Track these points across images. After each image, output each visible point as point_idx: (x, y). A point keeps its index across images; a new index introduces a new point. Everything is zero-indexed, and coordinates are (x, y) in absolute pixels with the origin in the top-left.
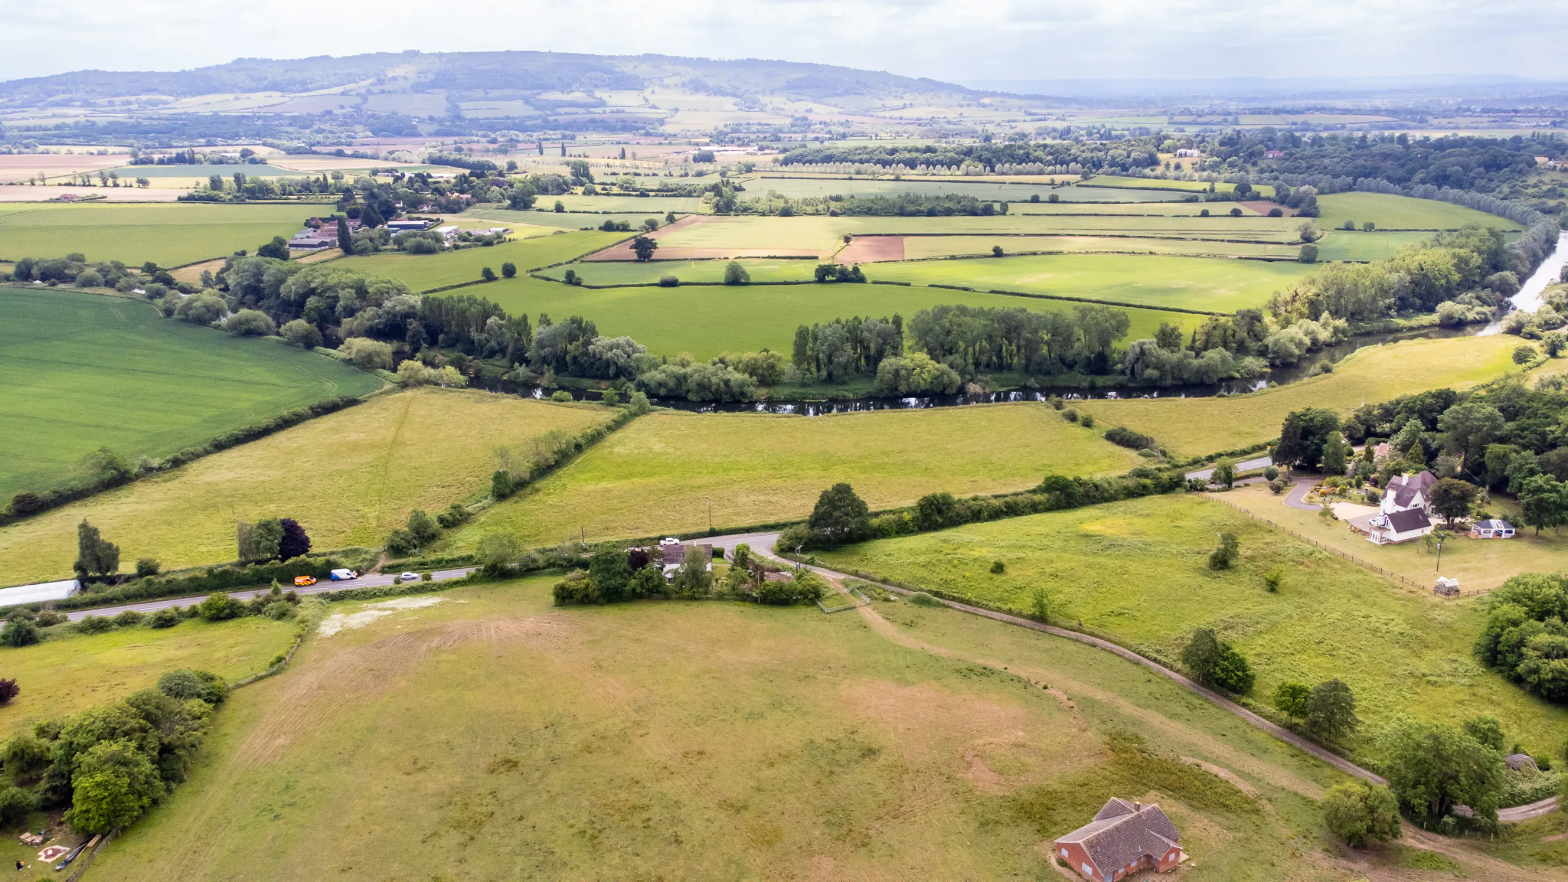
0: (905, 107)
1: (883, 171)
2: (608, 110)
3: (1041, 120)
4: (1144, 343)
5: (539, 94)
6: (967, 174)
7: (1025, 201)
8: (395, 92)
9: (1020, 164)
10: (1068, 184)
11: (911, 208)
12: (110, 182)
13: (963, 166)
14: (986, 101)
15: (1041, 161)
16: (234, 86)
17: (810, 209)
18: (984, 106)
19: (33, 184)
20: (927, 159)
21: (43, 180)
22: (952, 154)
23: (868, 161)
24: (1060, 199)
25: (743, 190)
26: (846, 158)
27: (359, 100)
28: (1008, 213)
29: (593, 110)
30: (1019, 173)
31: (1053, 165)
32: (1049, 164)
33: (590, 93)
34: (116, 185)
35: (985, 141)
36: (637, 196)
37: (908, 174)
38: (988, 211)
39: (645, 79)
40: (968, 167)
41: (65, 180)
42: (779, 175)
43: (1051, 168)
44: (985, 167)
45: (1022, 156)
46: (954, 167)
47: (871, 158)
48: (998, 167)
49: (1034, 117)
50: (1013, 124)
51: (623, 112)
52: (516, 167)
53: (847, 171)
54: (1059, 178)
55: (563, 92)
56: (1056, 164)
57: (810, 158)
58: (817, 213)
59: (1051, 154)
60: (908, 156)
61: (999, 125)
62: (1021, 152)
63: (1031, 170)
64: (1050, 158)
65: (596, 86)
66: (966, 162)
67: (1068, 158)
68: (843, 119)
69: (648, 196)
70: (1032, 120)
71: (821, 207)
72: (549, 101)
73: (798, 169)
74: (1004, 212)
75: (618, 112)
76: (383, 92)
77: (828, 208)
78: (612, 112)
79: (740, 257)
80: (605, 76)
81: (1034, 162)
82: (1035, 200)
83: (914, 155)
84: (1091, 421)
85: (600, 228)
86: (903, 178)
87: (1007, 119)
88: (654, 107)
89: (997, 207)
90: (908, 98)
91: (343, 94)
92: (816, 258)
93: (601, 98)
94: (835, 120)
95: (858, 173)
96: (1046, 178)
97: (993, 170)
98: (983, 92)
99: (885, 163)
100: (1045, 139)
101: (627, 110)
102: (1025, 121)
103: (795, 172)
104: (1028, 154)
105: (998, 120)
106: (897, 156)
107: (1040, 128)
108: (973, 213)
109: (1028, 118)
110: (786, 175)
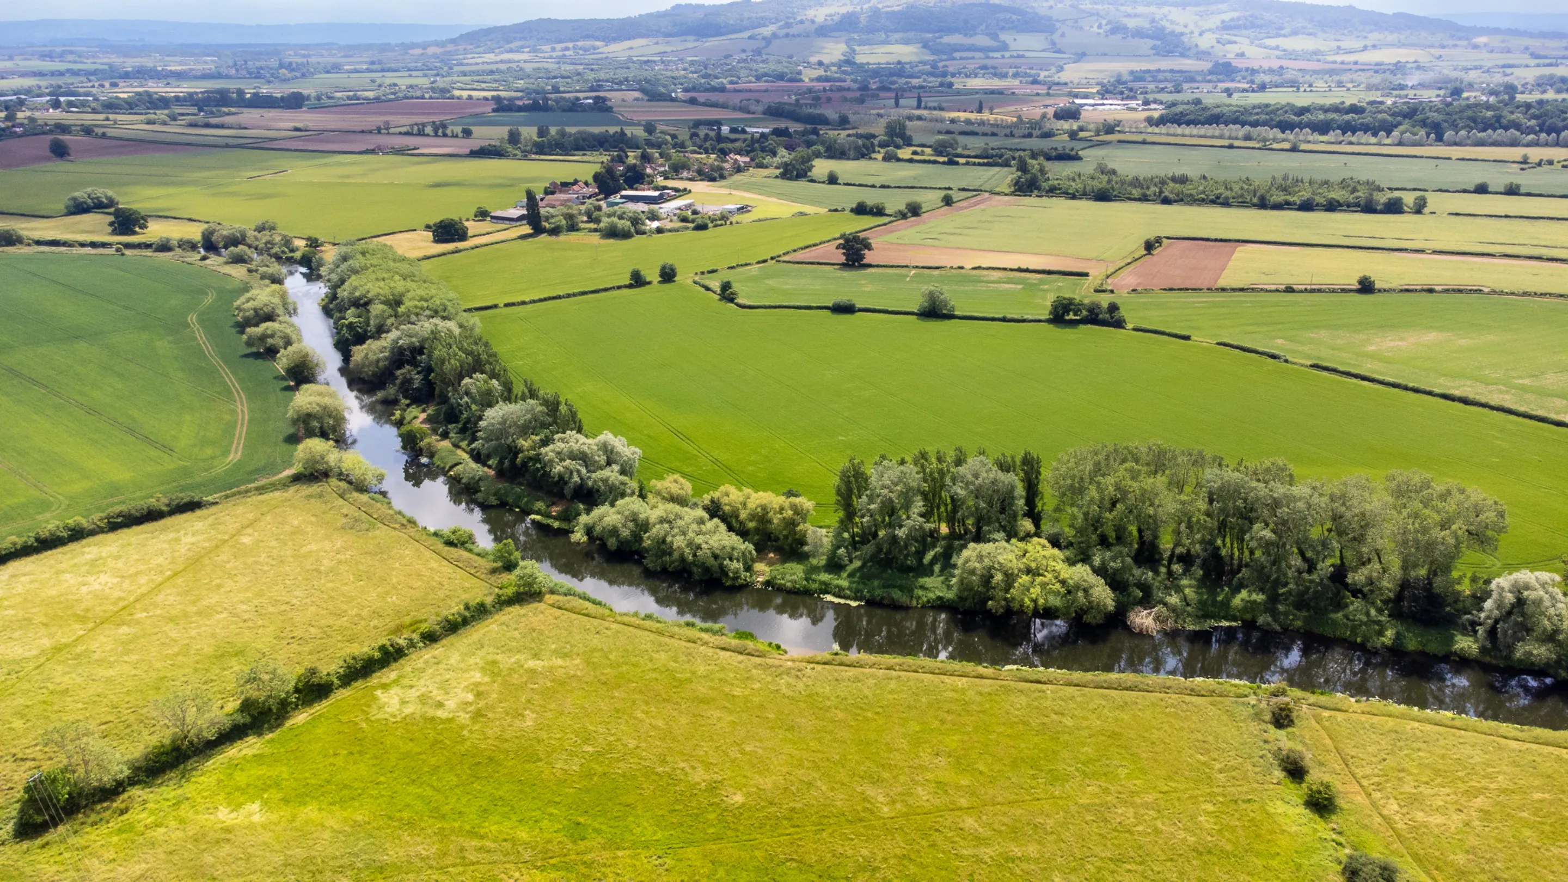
0: (1365, 48)
1: (1280, 136)
2: (1007, 54)
3: (1550, 65)
4: (1527, 587)
5: (941, 37)
6: (1400, 144)
7: (1465, 191)
8: (799, 35)
9: (1484, 130)
10: (1550, 163)
11: (1278, 197)
12: (440, 133)
13: (1395, 133)
14: (1482, 40)
15: (1517, 126)
16: (657, 31)
17: (1136, 192)
18: (1476, 47)
19: (379, 132)
20: (1348, 122)
21: (387, 129)
22: (1385, 116)
23: (1264, 124)
24: (1523, 190)
25: (1080, 159)
26: (1237, 118)
27: (763, 43)
28: (1426, 210)
29: (991, 54)
30: (1481, 143)
31: (1535, 133)
32: (1530, 130)
33: (994, 36)
34: (445, 135)
35: (1452, 94)
36: (944, 163)
37: (1315, 142)
38: (1394, 207)
39: (1057, 21)
40: (1402, 133)
41: (403, 130)
42: (1140, 138)
43: (1531, 137)
44: (1428, 135)
45: (1489, 119)
46: (1382, 133)
47: (1272, 119)
48: (1449, 135)
49: (1541, 61)
50: (1508, 71)
51: (1023, 56)
52: (848, 122)
53: (1233, 135)
54: (1535, 154)
55: (965, 35)
56: (1541, 131)
57: (1191, 117)
58: (1144, 199)
59: (1535, 117)
60: (1321, 116)
61: (1488, 71)
62: (1489, 114)
63: (1499, 138)
64: (1533, 122)
65: (1003, 28)
66: (1402, 128)
67: (1561, 124)
68: (1275, 64)
69: (957, 163)
70: (1538, 65)
71: (1154, 189)
72: (949, 45)
73: (1171, 131)
74: (1419, 209)
75: (1019, 56)
76: (787, 35)
77: (1161, 192)
78: (1012, 57)
79: (979, 268)
80: (1014, 17)
81: (1506, 128)
82: (1482, 189)
83: (1331, 116)
84: (1330, 800)
85: (852, 210)
86: (1303, 146)
87: (1501, 63)
88: (1059, 51)
89: (1409, 199)
90: (1375, 37)
91: (750, 38)
92: (1086, 275)
93: (1004, 42)
94: (1266, 65)
95: (1247, 138)
96: (1517, 153)
97: (1439, 139)
98: (1482, 28)
99: (1285, 126)
100: (1544, 92)
101: (1027, 54)
102: (1527, 66)
103: (1168, 135)
104: (1498, 118)
105: (1488, 64)
106: (1306, 118)
107: (1542, 77)
108: (1369, 208)
109: (1533, 62)
110: (1150, 138)
